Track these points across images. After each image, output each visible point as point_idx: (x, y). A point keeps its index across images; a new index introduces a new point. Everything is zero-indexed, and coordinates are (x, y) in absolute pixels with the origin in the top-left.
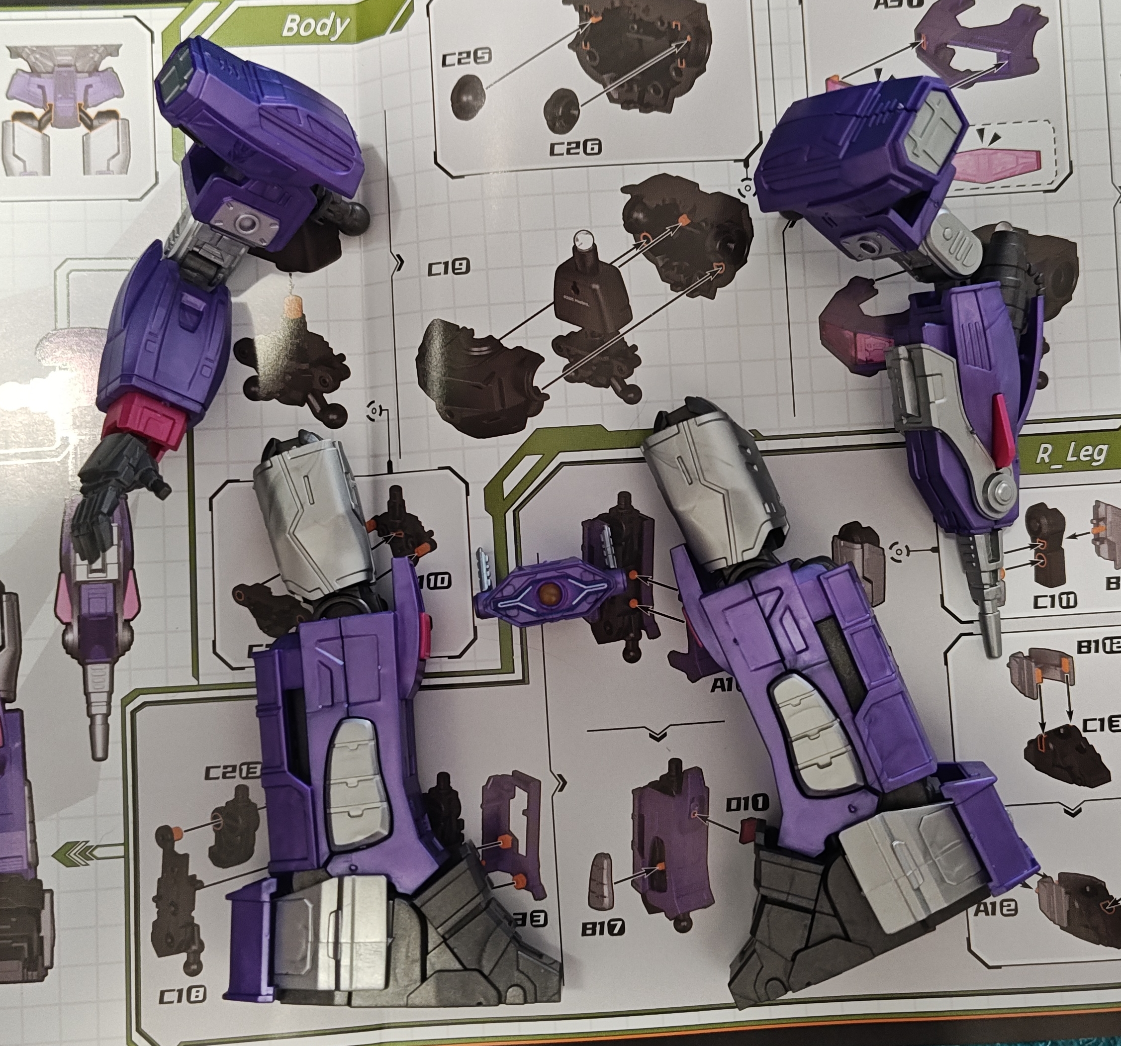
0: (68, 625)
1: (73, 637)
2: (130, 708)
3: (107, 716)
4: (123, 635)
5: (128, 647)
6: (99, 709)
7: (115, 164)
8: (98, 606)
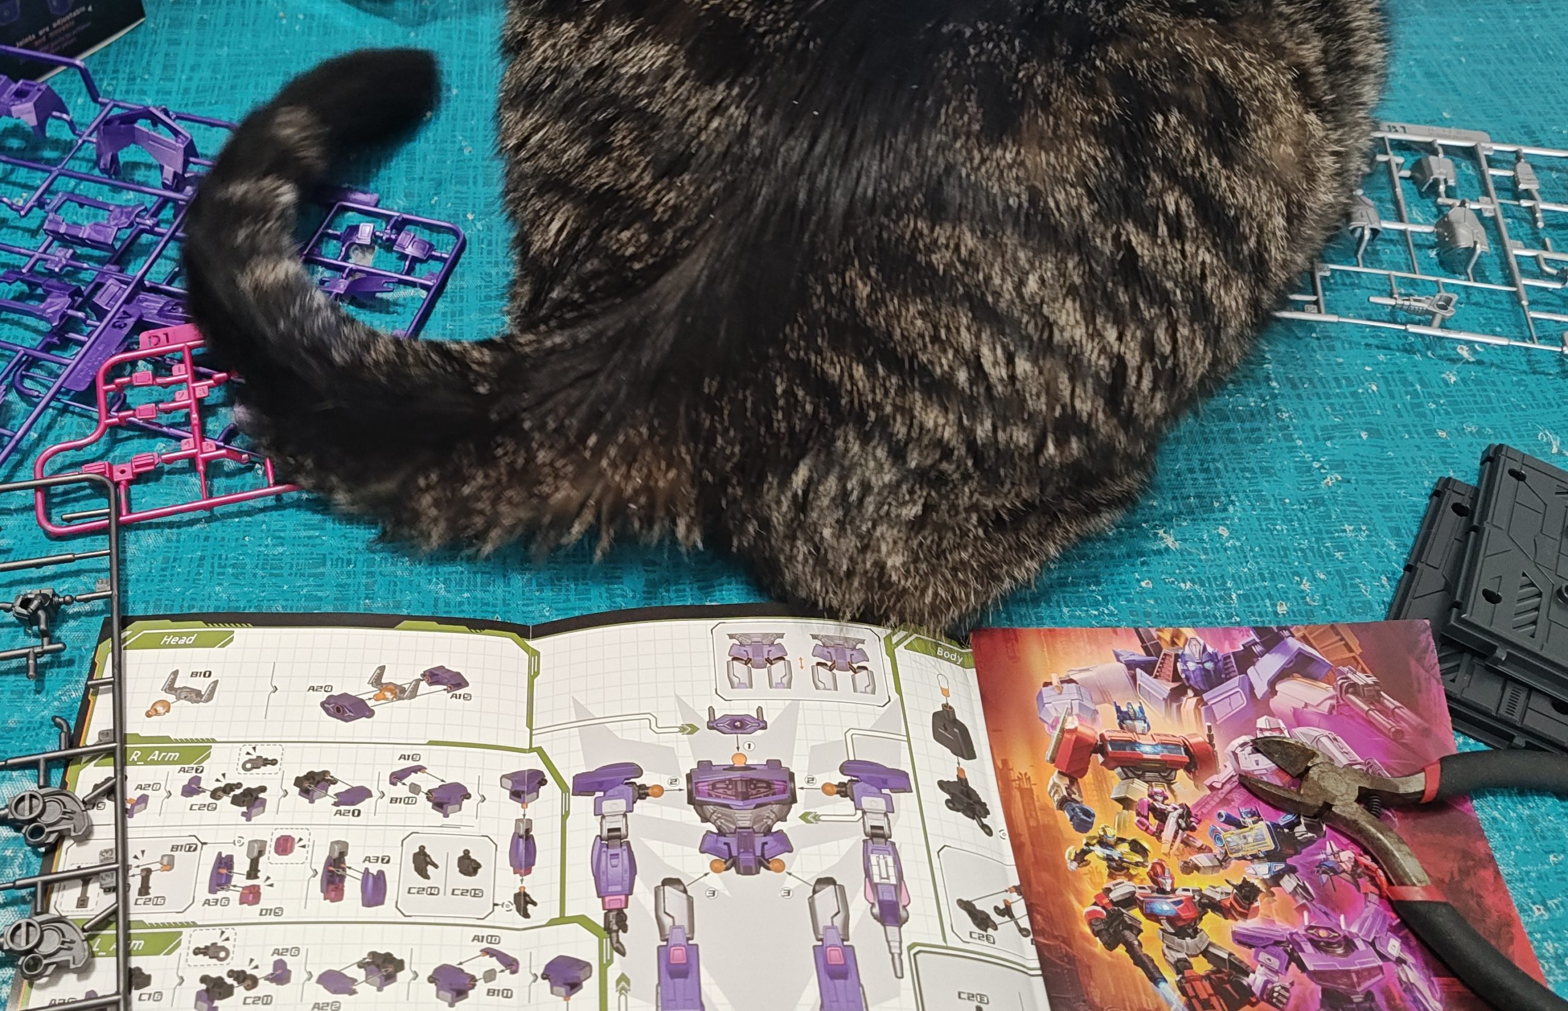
0: (873, 905)
1: (876, 910)
2: (913, 952)
3: (900, 954)
4: (903, 913)
5: (906, 920)
6: (896, 951)
7: (869, 689)
8: (888, 897)
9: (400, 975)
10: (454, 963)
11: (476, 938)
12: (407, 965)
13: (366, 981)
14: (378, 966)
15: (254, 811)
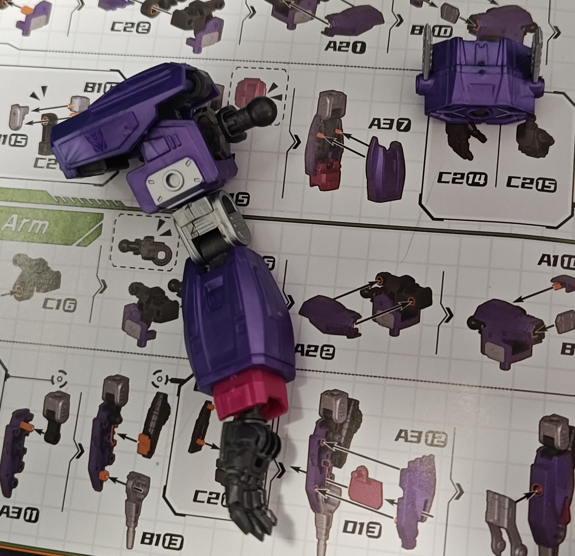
9: (425, 313)
10: (510, 299)
11: (545, 259)
12: (435, 299)
13: (374, 318)
14: (391, 296)
15: (206, 37)
